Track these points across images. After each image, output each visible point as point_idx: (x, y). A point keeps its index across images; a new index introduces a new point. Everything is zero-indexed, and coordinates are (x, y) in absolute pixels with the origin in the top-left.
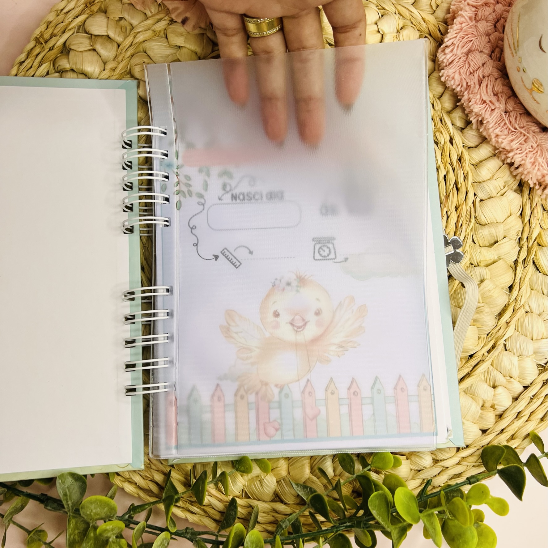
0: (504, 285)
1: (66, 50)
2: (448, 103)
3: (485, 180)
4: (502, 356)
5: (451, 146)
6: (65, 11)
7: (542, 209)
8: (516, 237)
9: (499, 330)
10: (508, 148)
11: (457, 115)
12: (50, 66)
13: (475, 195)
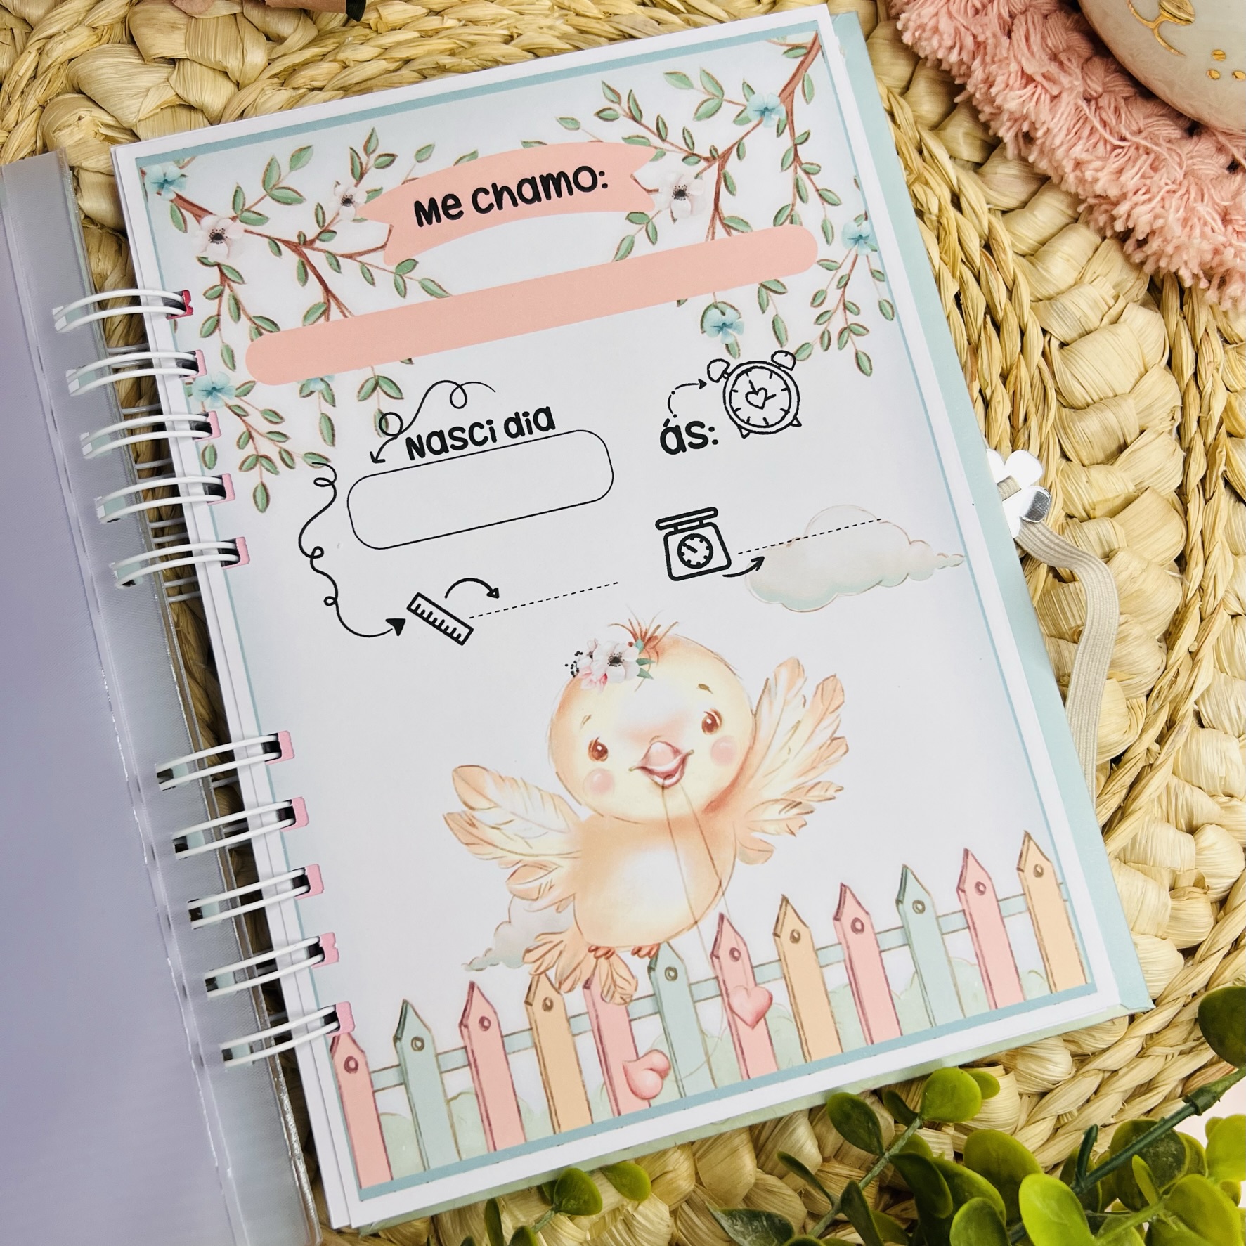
0: (1164, 556)
2: (927, 103)
3: (1063, 287)
4: (1198, 743)
5: (958, 214)
7: (1219, 340)
8: (1167, 425)
9: (1176, 676)
10: (1113, 193)
11: (960, 131)
13: (1045, 332)
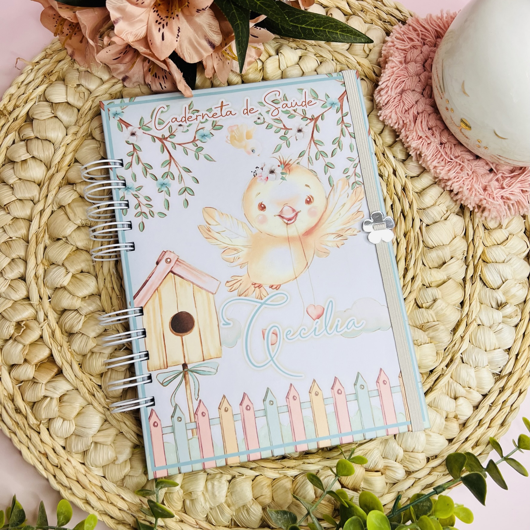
0: (455, 302)
1: (29, 119)
2: (388, 138)
3: (429, 206)
4: (460, 368)
5: (395, 177)
6: (25, 83)
7: (483, 228)
8: (461, 257)
9: (455, 345)
10: (446, 177)
11: (398, 149)
12: (16, 135)
13: (421, 220)
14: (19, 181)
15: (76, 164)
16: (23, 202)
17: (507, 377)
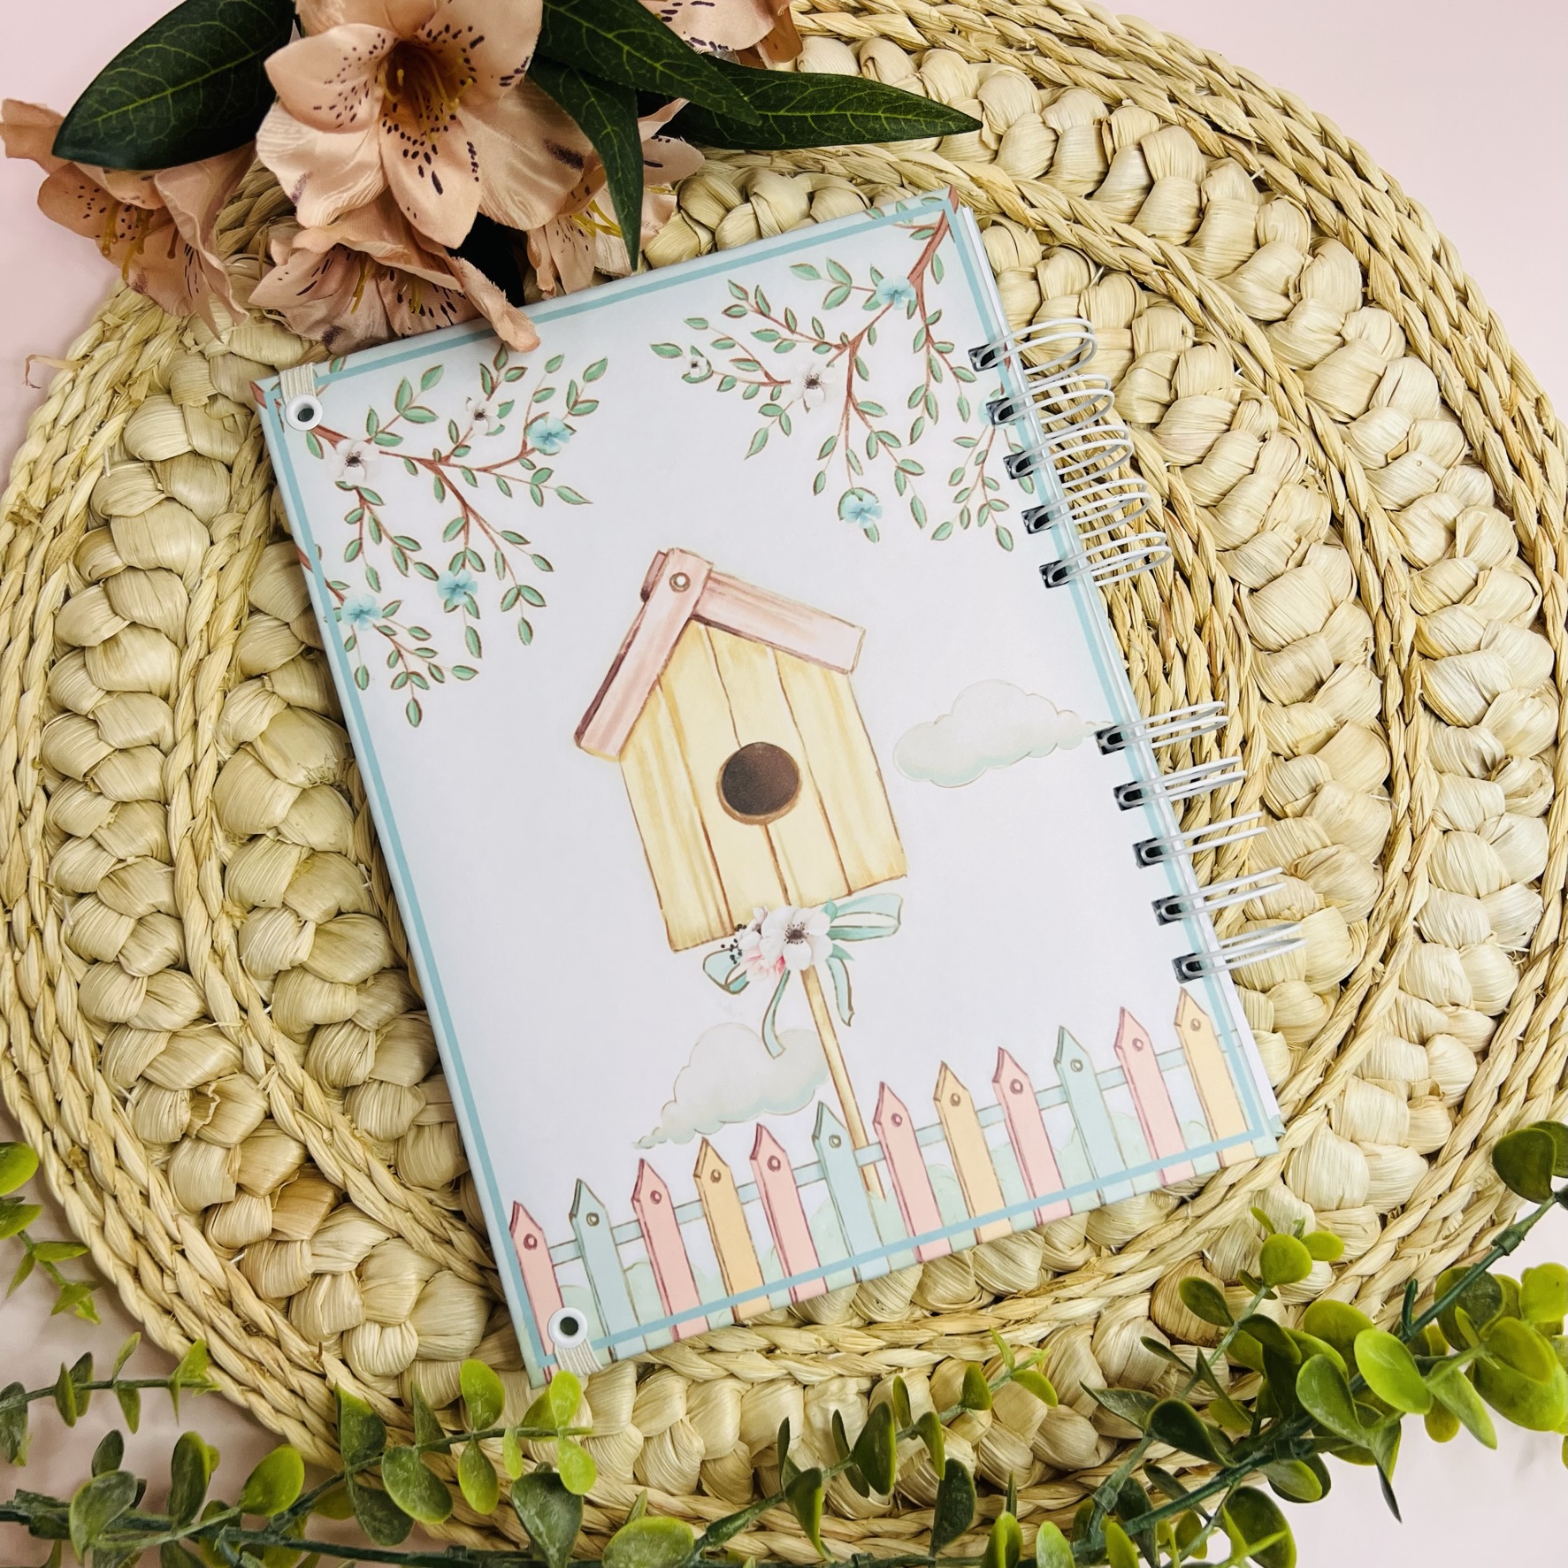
0: (1371, 782)
1: (99, 522)
3: (1247, 537)
4: (1420, 958)
5: (1138, 477)
6: (63, 421)
7: (1405, 567)
8: (1362, 656)
9: (1393, 898)
12: (69, 572)
13: (1233, 581)
14: (107, 700)
15: (257, 618)
16: (133, 755)
17: (1547, 957)
